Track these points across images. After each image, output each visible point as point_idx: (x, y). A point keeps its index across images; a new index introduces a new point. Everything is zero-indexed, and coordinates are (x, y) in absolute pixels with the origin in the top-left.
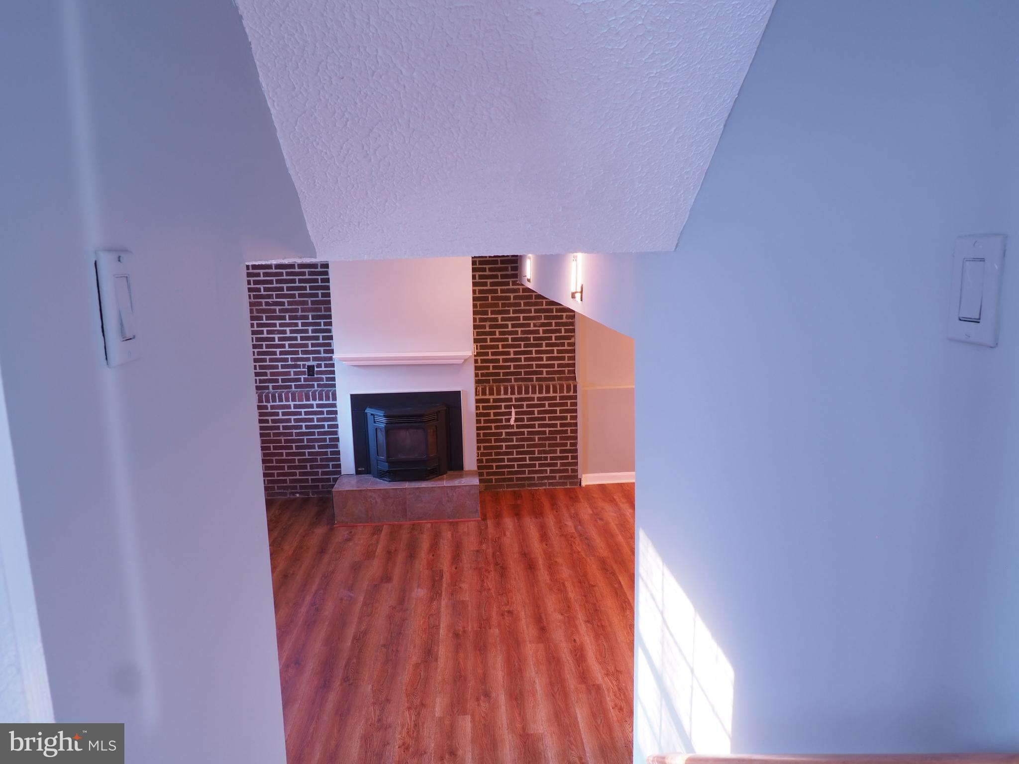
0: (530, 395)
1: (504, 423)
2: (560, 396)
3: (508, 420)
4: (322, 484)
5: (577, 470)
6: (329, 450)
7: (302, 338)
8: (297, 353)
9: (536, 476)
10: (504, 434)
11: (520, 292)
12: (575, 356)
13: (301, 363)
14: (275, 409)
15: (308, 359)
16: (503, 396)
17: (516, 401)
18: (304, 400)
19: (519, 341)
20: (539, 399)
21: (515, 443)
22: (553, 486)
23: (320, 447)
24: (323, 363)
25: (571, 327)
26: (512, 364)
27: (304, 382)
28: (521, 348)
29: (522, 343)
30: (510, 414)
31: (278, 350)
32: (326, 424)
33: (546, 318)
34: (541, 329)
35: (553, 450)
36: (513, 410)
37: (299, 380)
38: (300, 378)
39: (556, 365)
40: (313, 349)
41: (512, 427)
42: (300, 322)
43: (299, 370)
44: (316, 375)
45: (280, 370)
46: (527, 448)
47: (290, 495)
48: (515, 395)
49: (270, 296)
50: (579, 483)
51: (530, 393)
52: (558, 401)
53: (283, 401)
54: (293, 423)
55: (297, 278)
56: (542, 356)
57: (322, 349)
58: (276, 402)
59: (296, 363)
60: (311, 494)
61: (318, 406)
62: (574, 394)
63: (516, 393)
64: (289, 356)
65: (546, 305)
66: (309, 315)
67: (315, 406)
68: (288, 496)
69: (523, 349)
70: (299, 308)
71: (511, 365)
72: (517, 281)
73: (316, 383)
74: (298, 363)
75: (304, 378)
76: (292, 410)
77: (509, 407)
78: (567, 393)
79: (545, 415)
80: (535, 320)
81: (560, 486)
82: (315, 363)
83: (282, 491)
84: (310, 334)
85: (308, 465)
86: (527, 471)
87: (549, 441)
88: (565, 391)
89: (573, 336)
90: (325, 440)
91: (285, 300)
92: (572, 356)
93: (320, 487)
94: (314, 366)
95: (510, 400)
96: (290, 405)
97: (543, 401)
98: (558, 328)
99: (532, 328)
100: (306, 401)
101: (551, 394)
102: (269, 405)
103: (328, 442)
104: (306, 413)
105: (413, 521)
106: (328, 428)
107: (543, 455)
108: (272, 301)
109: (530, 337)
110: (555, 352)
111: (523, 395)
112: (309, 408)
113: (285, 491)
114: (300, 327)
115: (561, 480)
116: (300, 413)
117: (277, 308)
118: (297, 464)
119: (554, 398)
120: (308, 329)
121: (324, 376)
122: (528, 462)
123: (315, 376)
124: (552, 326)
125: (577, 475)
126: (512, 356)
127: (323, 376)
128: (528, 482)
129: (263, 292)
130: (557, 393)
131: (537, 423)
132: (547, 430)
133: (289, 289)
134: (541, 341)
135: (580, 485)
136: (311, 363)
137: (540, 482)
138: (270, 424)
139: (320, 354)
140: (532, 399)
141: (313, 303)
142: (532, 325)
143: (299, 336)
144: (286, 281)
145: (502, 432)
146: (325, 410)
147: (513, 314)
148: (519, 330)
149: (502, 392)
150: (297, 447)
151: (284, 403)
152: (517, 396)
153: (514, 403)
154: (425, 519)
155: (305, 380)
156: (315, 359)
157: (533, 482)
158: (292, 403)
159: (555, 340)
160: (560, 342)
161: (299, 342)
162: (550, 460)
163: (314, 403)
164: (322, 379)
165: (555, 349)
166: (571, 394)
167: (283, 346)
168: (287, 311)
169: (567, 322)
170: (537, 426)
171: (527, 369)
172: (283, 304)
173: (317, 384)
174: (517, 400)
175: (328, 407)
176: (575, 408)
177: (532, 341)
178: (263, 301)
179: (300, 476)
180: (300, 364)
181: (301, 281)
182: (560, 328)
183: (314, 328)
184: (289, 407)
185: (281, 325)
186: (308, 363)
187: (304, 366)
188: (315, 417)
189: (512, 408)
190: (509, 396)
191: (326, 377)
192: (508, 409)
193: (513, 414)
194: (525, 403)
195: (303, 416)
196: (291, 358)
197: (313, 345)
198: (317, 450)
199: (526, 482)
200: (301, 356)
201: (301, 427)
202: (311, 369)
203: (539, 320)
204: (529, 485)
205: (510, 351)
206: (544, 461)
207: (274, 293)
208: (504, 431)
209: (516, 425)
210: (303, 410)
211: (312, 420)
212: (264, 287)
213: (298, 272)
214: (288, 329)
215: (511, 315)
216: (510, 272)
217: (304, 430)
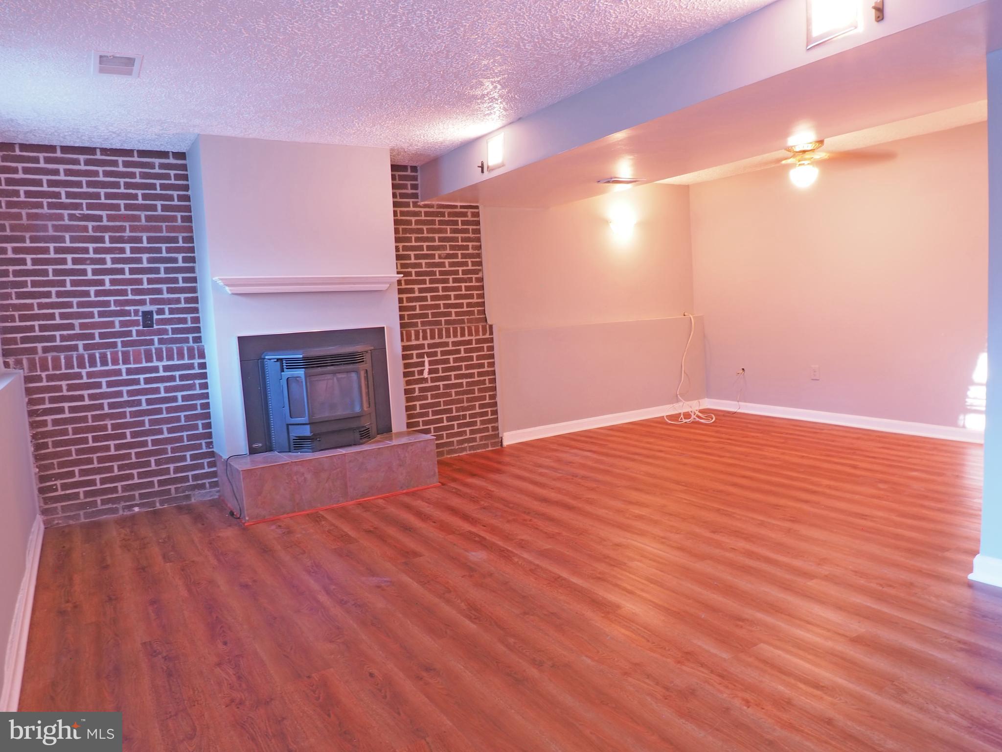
0: (444, 340)
1: (417, 377)
2: (476, 340)
3: (421, 372)
4: (175, 486)
5: (498, 427)
6: (185, 434)
7: (132, 271)
8: (124, 293)
9: (455, 439)
10: (417, 390)
11: (422, 216)
12: (484, 294)
13: (132, 308)
14: (95, 378)
15: (142, 302)
16: (414, 343)
17: (429, 348)
18: (144, 360)
19: (424, 276)
20: (455, 344)
21: (429, 401)
22: (474, 450)
23: (170, 431)
24: (166, 308)
25: (478, 260)
26: (417, 304)
27: (137, 336)
28: (426, 284)
29: (427, 278)
30: (422, 364)
31: (92, 289)
32: (179, 394)
33: (452, 248)
34: (447, 261)
35: (471, 405)
36: (426, 359)
37: (129, 334)
38: (131, 331)
39: (465, 305)
40: (150, 286)
41: (425, 380)
42: (127, 246)
43: (128, 318)
44: (157, 325)
45: (97, 319)
46: (444, 406)
47: (124, 511)
48: (427, 340)
49: (77, 206)
50: (500, 444)
51: (444, 336)
52: (474, 345)
53: (107, 365)
54: (125, 398)
55: (122, 181)
56: (449, 293)
57: (164, 287)
58: (96, 366)
59: (122, 308)
60: (158, 504)
61: (166, 368)
62: (490, 337)
63: (429, 337)
64: (112, 299)
65: (450, 233)
66: (142, 237)
67: (161, 369)
68: (121, 512)
69: (428, 285)
70: (125, 226)
71: (416, 306)
72: (418, 202)
73: (156, 338)
74: (127, 308)
75: (137, 330)
76: (125, 377)
77: (420, 356)
78: (483, 335)
79: (461, 364)
80: (439, 250)
81: (481, 449)
82: (154, 308)
83: (110, 506)
84: (145, 265)
85: (152, 459)
86: (445, 435)
87: (467, 395)
88: (481, 333)
89: (480, 270)
90: (178, 419)
91: (104, 213)
92: (481, 294)
93: (173, 491)
94: (152, 311)
95: (422, 346)
96: (120, 370)
97: (458, 346)
98: (464, 260)
99: (437, 260)
100: (146, 362)
101: (467, 338)
102: (84, 372)
103: (183, 423)
104: (147, 381)
105: (357, 499)
106: (183, 401)
107: (461, 413)
108: (80, 214)
109: (436, 271)
110: (463, 288)
111: (437, 340)
112: (151, 373)
113: (114, 506)
114: (128, 254)
115: (482, 441)
116: (137, 382)
117: (90, 225)
118: (134, 460)
119: (469, 342)
120: (141, 258)
121: (169, 327)
122: (445, 423)
123: (155, 327)
124: (458, 258)
125: (498, 434)
126: (417, 294)
127: (167, 327)
128: (447, 449)
129: (64, 200)
130: (472, 336)
131: (453, 373)
132: (464, 381)
133: (108, 196)
134: (447, 276)
135: (502, 445)
136: (148, 308)
137: (460, 447)
138: (87, 402)
139: (162, 294)
140: (446, 344)
141: (149, 218)
142: (437, 256)
143: (127, 267)
144: (104, 185)
145: (415, 388)
146: (177, 374)
147: (415, 242)
148: (423, 262)
149: (413, 337)
150: (134, 435)
151: (111, 367)
152: (429, 341)
153: (426, 350)
154: (373, 495)
155: (139, 333)
156: (153, 302)
157: (453, 448)
158: (123, 368)
159: (463, 275)
160: (468, 278)
161: (127, 276)
162: (469, 419)
163: (160, 364)
164: (165, 332)
165: (463, 285)
166: (487, 336)
167: (101, 283)
168: (106, 229)
169: (473, 253)
170: (453, 377)
171: (434, 310)
172: (99, 218)
173: (159, 339)
174: (430, 346)
175: (182, 370)
176: (492, 353)
177: (438, 277)
178: (66, 213)
179: (139, 478)
180: (130, 310)
181: (128, 186)
182: (467, 260)
183: (152, 255)
184: (118, 372)
185: (96, 251)
186: (142, 308)
187: (136, 312)
188: (161, 386)
189: (424, 357)
190: (421, 342)
191: (172, 328)
192: (420, 358)
193: (427, 364)
194: (439, 350)
195: (143, 386)
196: (115, 301)
197: (150, 281)
198: (166, 435)
199: (445, 449)
200: (130, 297)
201: (139, 403)
202: (148, 315)
203: (444, 250)
204: (449, 452)
205: (414, 288)
206: (462, 420)
207: (84, 202)
208: (417, 386)
209: (431, 377)
210: (142, 377)
211: (157, 391)
212: (66, 192)
213: (122, 172)
214: (108, 257)
215: (414, 244)
216: (410, 191)
217: (144, 406)
